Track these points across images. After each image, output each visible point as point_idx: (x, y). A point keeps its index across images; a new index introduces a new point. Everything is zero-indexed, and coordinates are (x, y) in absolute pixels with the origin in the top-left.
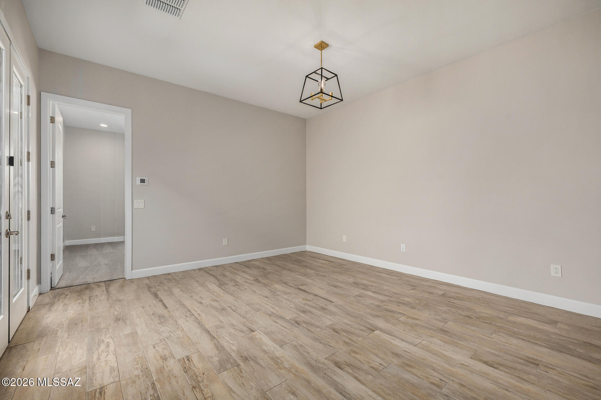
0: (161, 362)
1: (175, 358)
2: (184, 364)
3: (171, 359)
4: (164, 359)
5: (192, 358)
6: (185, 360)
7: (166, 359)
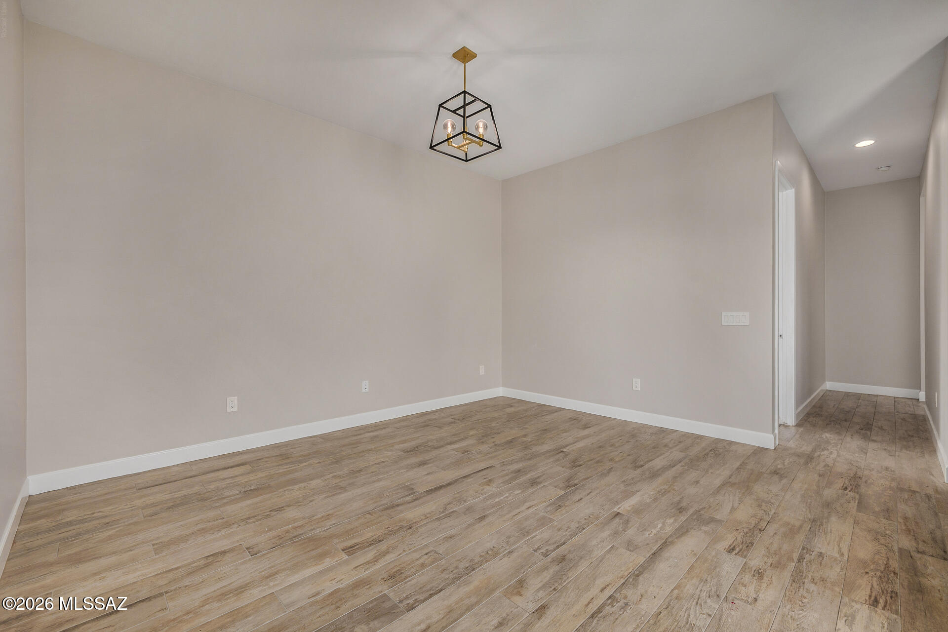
0: (769, 573)
1: (745, 563)
2: (743, 550)
3: (751, 566)
4: (759, 574)
5: (727, 547)
6: (737, 552)
7: (758, 571)
